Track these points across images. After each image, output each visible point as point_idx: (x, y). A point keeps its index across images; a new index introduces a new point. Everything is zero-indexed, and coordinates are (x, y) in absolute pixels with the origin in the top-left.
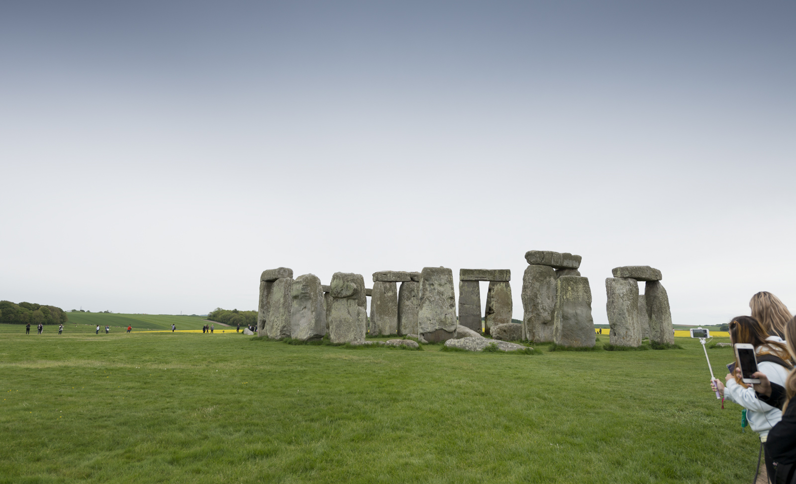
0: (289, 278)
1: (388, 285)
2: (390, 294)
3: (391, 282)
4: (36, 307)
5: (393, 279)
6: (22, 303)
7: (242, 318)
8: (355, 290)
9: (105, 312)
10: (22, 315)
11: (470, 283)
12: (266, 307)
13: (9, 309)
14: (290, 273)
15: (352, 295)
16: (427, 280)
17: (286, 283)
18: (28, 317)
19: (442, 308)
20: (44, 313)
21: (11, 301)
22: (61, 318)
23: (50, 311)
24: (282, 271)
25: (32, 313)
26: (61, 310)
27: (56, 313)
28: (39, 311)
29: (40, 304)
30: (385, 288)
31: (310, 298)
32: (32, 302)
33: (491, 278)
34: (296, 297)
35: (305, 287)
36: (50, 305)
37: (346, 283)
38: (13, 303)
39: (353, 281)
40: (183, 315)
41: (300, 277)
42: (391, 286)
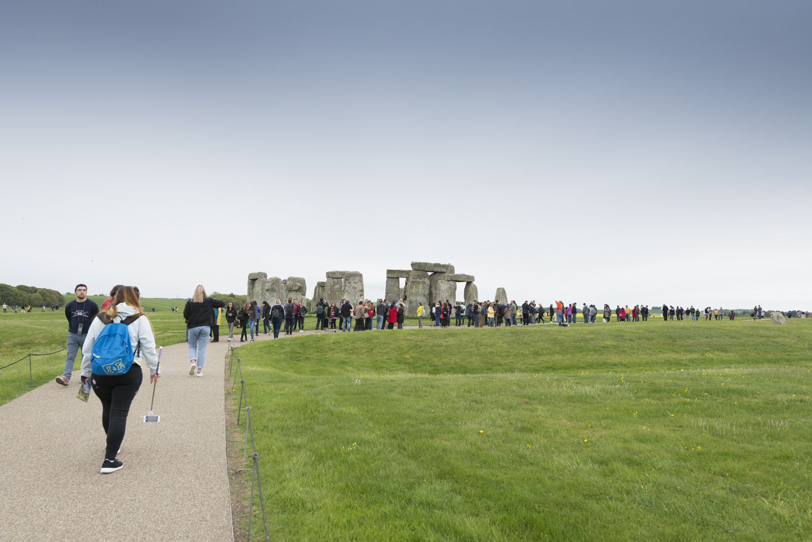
0: (264, 279)
1: (336, 280)
2: (337, 286)
3: (338, 278)
4: (34, 290)
5: (340, 276)
6: (19, 286)
7: (239, 302)
8: (299, 287)
9: (100, 295)
10: (21, 298)
11: (392, 279)
12: (251, 295)
13: (8, 291)
14: (265, 275)
15: (298, 289)
16: (347, 280)
17: (263, 281)
18: (27, 300)
19: (355, 296)
20: (42, 296)
21: (8, 284)
22: (59, 301)
23: (48, 294)
24: (260, 274)
25: (30, 296)
26: (59, 293)
27: (54, 296)
28: (37, 294)
29: (37, 287)
30: (334, 282)
31: (276, 291)
32: (29, 285)
33: (407, 275)
34: (268, 290)
35: (273, 284)
36: (47, 288)
37: (295, 283)
38: (10, 286)
39: (298, 281)
40: (179, 299)
41: (270, 279)
42: (338, 281)
